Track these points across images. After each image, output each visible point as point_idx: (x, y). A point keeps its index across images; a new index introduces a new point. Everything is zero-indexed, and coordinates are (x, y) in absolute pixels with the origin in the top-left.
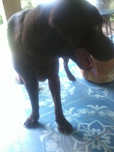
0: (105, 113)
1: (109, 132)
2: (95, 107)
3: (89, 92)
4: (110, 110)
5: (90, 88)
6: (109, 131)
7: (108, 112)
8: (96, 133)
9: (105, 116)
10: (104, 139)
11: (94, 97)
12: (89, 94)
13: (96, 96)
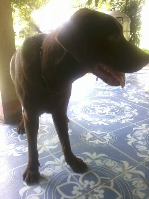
0: (103, 162)
1: (105, 185)
2: (92, 155)
3: (87, 137)
4: (110, 159)
5: (90, 131)
6: (105, 183)
7: (107, 161)
8: (89, 186)
9: (102, 166)
10: (97, 193)
11: (93, 143)
12: (87, 139)
13: (95, 142)
